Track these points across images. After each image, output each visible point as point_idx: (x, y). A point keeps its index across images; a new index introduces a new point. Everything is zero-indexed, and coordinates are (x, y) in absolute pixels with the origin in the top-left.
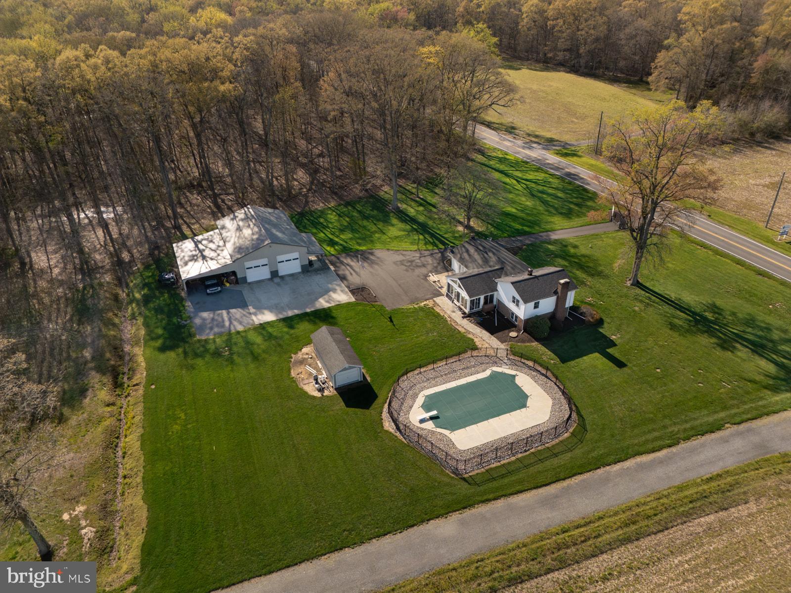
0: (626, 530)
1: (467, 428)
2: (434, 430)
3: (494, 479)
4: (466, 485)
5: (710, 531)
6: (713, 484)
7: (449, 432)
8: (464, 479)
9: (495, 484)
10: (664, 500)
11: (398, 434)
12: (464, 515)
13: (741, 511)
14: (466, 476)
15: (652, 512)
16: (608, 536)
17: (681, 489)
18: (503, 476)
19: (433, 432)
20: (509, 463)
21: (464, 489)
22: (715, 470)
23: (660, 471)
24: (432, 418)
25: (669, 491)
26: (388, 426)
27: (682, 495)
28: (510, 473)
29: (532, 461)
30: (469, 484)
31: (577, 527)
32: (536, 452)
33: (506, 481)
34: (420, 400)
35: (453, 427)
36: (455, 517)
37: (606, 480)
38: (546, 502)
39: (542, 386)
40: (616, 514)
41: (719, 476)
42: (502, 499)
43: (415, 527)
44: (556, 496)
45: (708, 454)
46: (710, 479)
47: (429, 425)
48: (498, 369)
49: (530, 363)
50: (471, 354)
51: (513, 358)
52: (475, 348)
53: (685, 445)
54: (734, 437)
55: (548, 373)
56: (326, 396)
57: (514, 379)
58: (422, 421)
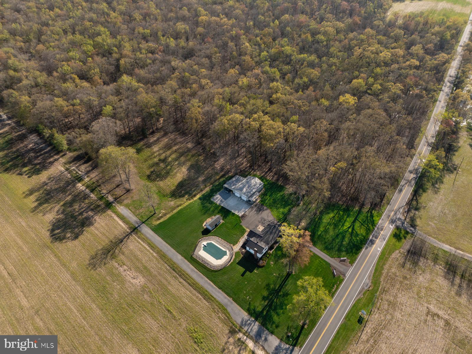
0: (192, 283)
1: (205, 252)
3: (194, 260)
5: (197, 297)
10: (201, 289)
11: (198, 242)
13: (206, 302)
14: (193, 256)
15: (198, 287)
16: (189, 281)
17: (206, 291)
19: (201, 247)
20: (199, 261)
21: (189, 257)
22: (215, 296)
23: (209, 287)
24: (205, 246)
25: (204, 289)
26: (200, 240)
27: (204, 291)
28: (197, 262)
29: (201, 265)
30: (191, 257)
31: (189, 276)
32: (204, 265)
34: (209, 242)
35: (203, 250)
36: (183, 258)
37: (202, 278)
38: (192, 270)
39: (226, 261)
40: (195, 281)
42: (190, 263)
43: (178, 253)
44: (194, 271)
45: (219, 295)
47: (203, 246)
48: (228, 251)
49: (234, 257)
50: (232, 245)
51: (234, 253)
52: (234, 245)
53: (220, 291)
54: (228, 300)
55: (232, 261)
56: (204, 227)
57: (226, 255)
58: (203, 244)
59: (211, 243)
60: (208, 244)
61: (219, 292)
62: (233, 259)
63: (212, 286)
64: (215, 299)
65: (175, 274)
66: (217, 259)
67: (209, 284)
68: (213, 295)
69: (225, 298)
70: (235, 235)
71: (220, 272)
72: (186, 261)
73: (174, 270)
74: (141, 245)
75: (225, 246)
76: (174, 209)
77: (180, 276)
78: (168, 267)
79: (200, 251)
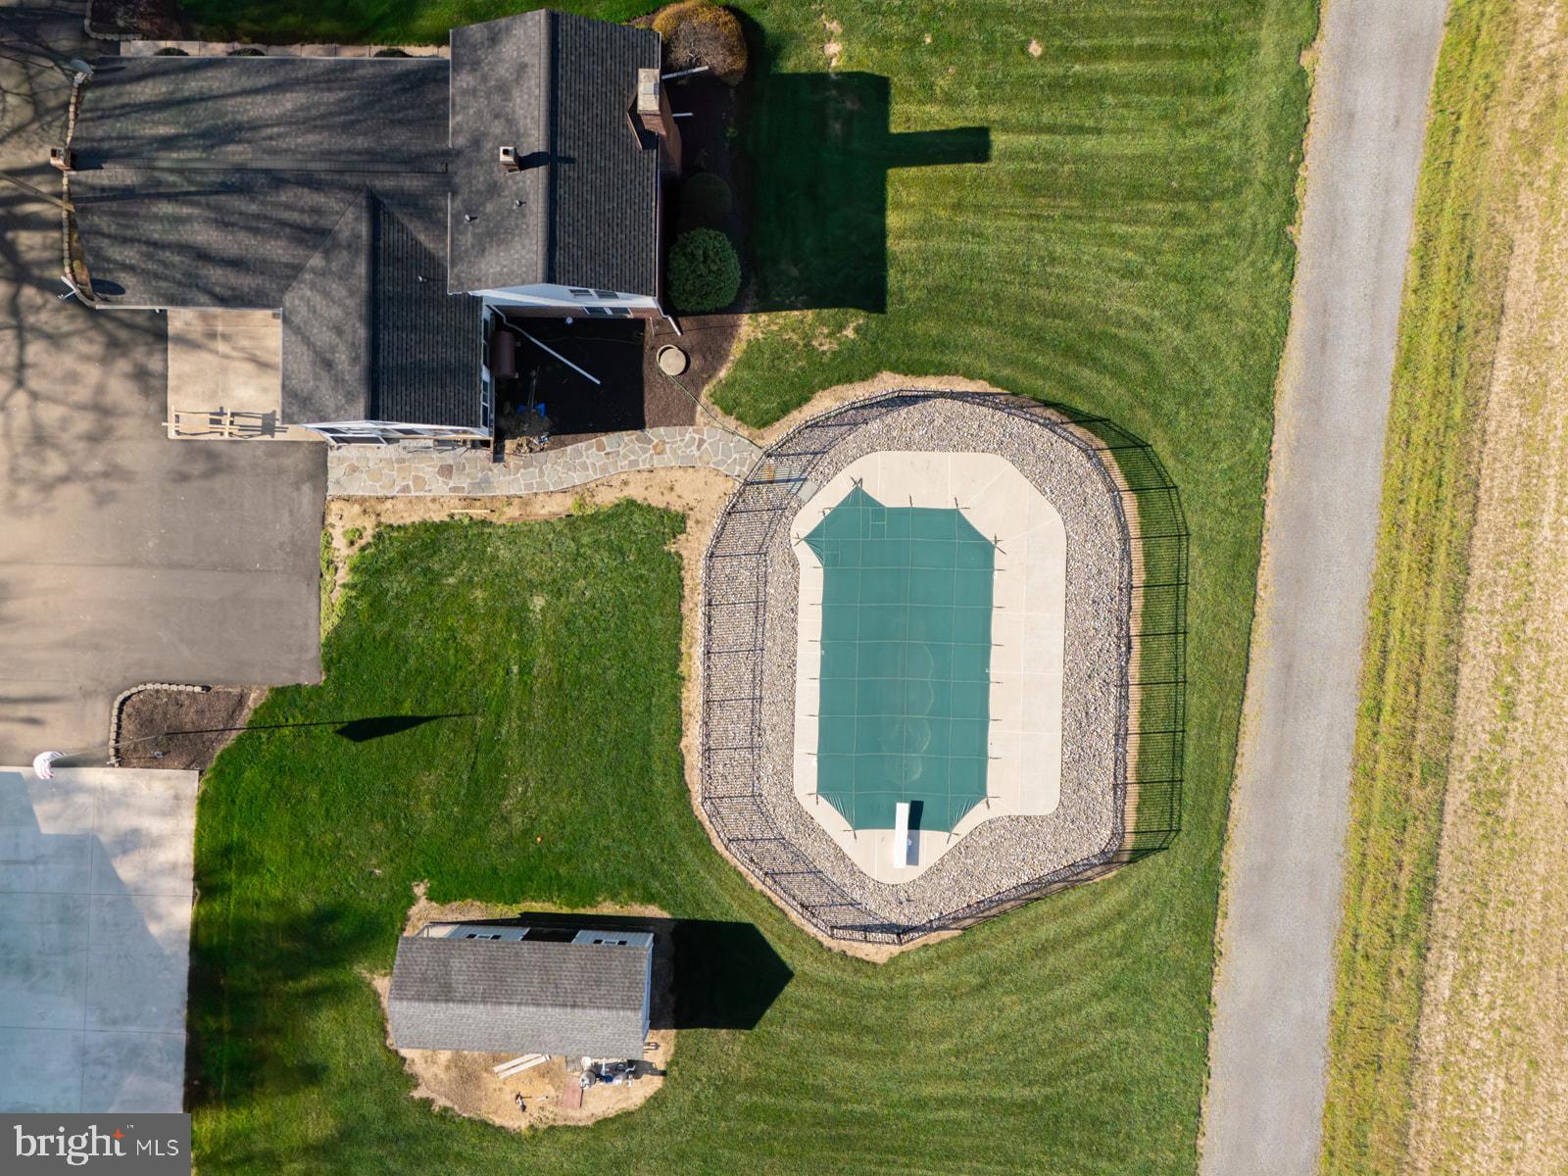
0: (1438, 577)
1: (993, 750)
2: (954, 840)
3: (1175, 781)
4: (1158, 859)
6: (1438, 276)
7: (981, 806)
8: (1137, 853)
9: (1189, 787)
10: (1419, 432)
11: (920, 940)
12: (1232, 910)
14: (1130, 841)
15: (1429, 484)
16: (1431, 629)
17: (1407, 362)
18: (1177, 756)
19: (964, 848)
20: (1143, 714)
22: (1405, 234)
23: (1346, 374)
24: (914, 823)
25: (1403, 397)
26: (879, 951)
27: (1425, 377)
28: (1173, 732)
29: (1166, 655)
30: (1160, 849)
31: (1381, 677)
32: (1145, 626)
33: (1192, 758)
34: (828, 817)
35: (977, 791)
36: (1227, 931)
37: (1304, 524)
38: (1291, 698)
40: (1393, 565)
41: (1427, 239)
42: (1232, 795)
43: (1211, 1035)
45: (1359, 201)
46: (1425, 272)
47: (934, 844)
48: (808, 518)
49: (824, 403)
50: (692, 548)
51: (773, 436)
52: (676, 523)
53: (1305, 234)
54: (1344, 79)
55: (889, 383)
56: (669, 1064)
57: (869, 501)
58: (912, 856)
59: (827, 787)
60: (868, 815)
61: (1333, 230)
62: (860, 392)
63: (1322, 343)
64: (1429, 211)
65: (1459, 833)
66: (985, 550)
67: (1315, 398)
68: (1401, 266)
70: (518, 617)
71: (1108, 393)
72: (1238, 860)
73: (1425, 898)
75: (759, 606)
77: (1438, 771)
78: (1442, 985)
79: (1015, 813)
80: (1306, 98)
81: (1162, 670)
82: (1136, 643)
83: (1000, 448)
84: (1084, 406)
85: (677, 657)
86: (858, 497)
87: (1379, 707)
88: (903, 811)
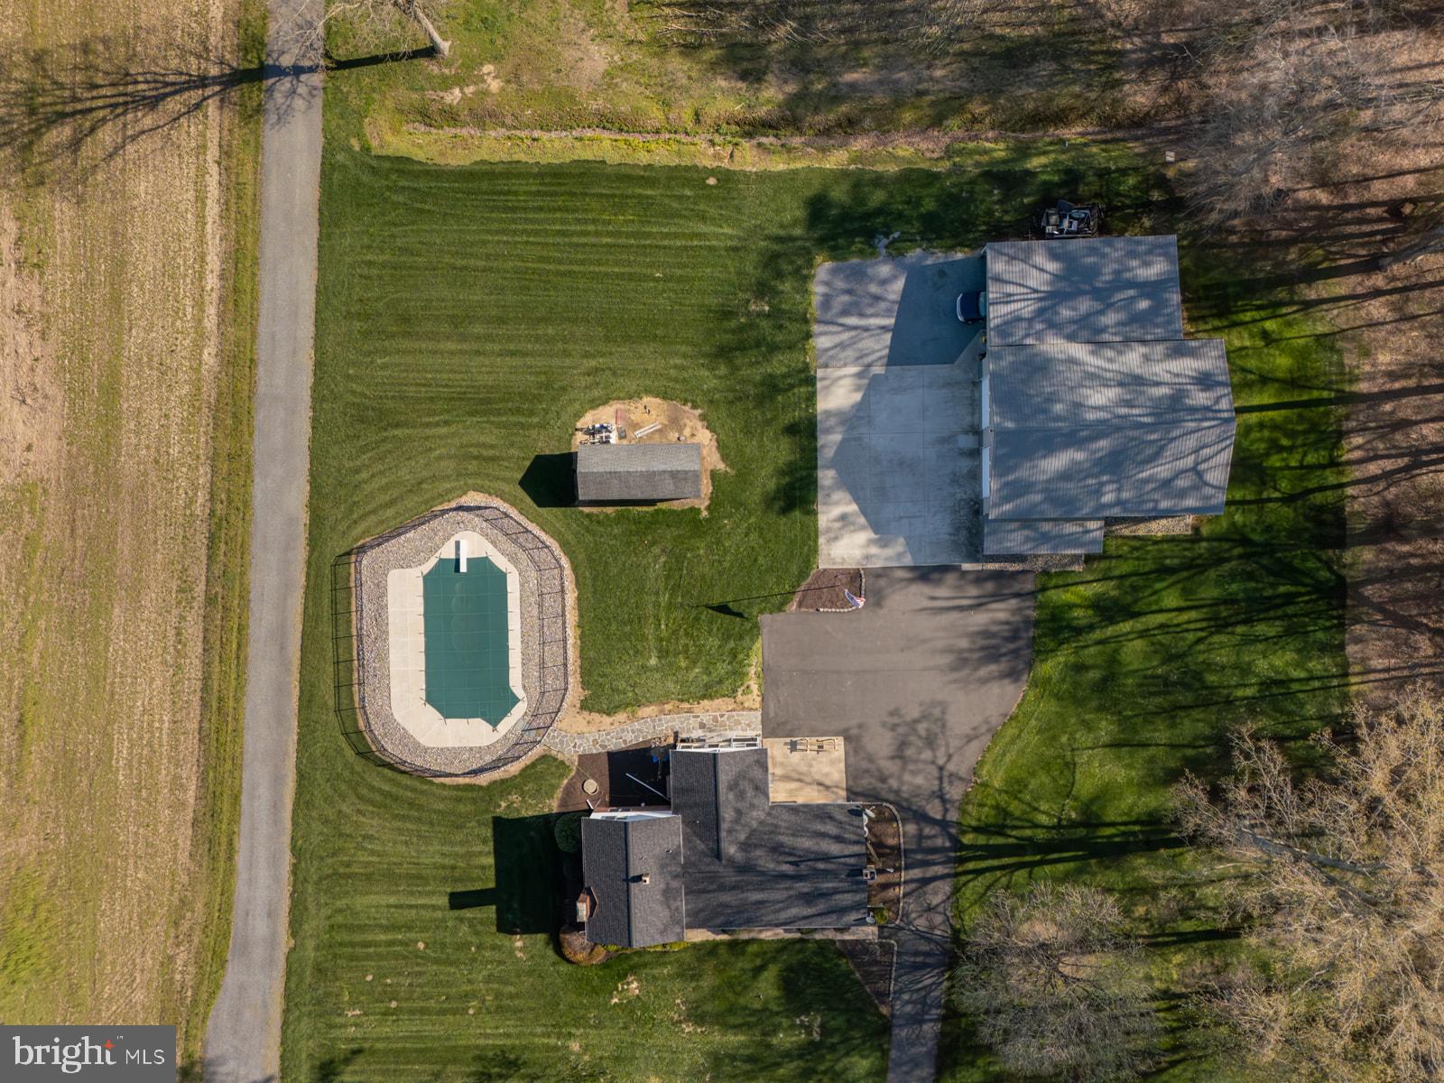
0: (216, 695)
1: (421, 600)
2: (437, 554)
3: (334, 590)
4: (339, 551)
5: (177, 784)
6: (224, 840)
7: (425, 572)
8: (349, 554)
9: (327, 587)
10: (228, 765)
11: (453, 504)
12: (302, 528)
13: (185, 844)
14: (353, 558)
15: (222, 740)
16: (217, 670)
17: (236, 799)
18: (334, 602)
19: (433, 551)
20: (350, 622)
21: (337, 546)
22: (241, 860)
23: (264, 792)
24: (457, 561)
25: (237, 781)
26: (473, 498)
27: (227, 792)
28: (335, 614)
29: (341, 651)
30: (338, 556)
31: (239, 646)
32: (351, 665)
33: (326, 602)
34: (501, 562)
35: (428, 579)
36: (304, 517)
37: (280, 718)
38: (281, 632)
39: (457, 751)
40: (237, 700)
41: (230, 858)
42: (305, 583)
43: (309, 467)
44: (282, 648)
45: (263, 875)
46: (230, 843)
47: (447, 552)
48: (519, 710)
49: (514, 769)
50: (575, 692)
51: (537, 751)
52: (586, 706)
53: (287, 859)
54: (274, 934)
55: (483, 780)
56: (573, 434)
57: (489, 721)
58: (458, 544)
59: (502, 577)
60: (480, 564)
61: (274, 861)
62: (496, 775)
63: (276, 806)
64: (230, 872)
65: (199, 571)
66: (431, 699)
67: (277, 780)
68: (242, 845)
69: (271, 914)
70: (663, 654)
71: (376, 778)
72: (301, 553)
73: (212, 539)
74: (201, 219)
75: (542, 666)
76: (569, 117)
77: (210, 601)
78: (202, 497)
79: (409, 570)
80: (291, 924)
81: (342, 643)
82: (355, 657)
83: (426, 750)
84: (386, 771)
85: (582, 636)
86: (494, 723)
87: (239, 631)
88: (463, 568)
